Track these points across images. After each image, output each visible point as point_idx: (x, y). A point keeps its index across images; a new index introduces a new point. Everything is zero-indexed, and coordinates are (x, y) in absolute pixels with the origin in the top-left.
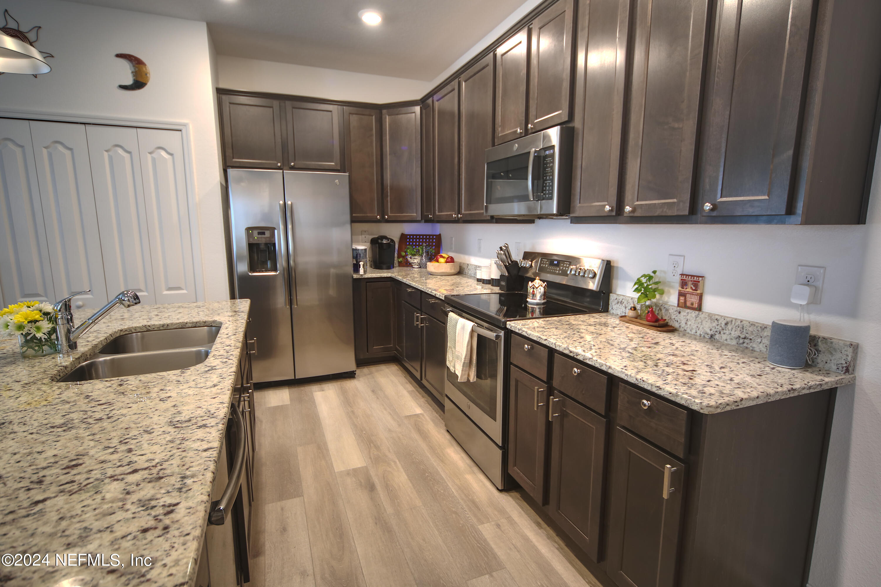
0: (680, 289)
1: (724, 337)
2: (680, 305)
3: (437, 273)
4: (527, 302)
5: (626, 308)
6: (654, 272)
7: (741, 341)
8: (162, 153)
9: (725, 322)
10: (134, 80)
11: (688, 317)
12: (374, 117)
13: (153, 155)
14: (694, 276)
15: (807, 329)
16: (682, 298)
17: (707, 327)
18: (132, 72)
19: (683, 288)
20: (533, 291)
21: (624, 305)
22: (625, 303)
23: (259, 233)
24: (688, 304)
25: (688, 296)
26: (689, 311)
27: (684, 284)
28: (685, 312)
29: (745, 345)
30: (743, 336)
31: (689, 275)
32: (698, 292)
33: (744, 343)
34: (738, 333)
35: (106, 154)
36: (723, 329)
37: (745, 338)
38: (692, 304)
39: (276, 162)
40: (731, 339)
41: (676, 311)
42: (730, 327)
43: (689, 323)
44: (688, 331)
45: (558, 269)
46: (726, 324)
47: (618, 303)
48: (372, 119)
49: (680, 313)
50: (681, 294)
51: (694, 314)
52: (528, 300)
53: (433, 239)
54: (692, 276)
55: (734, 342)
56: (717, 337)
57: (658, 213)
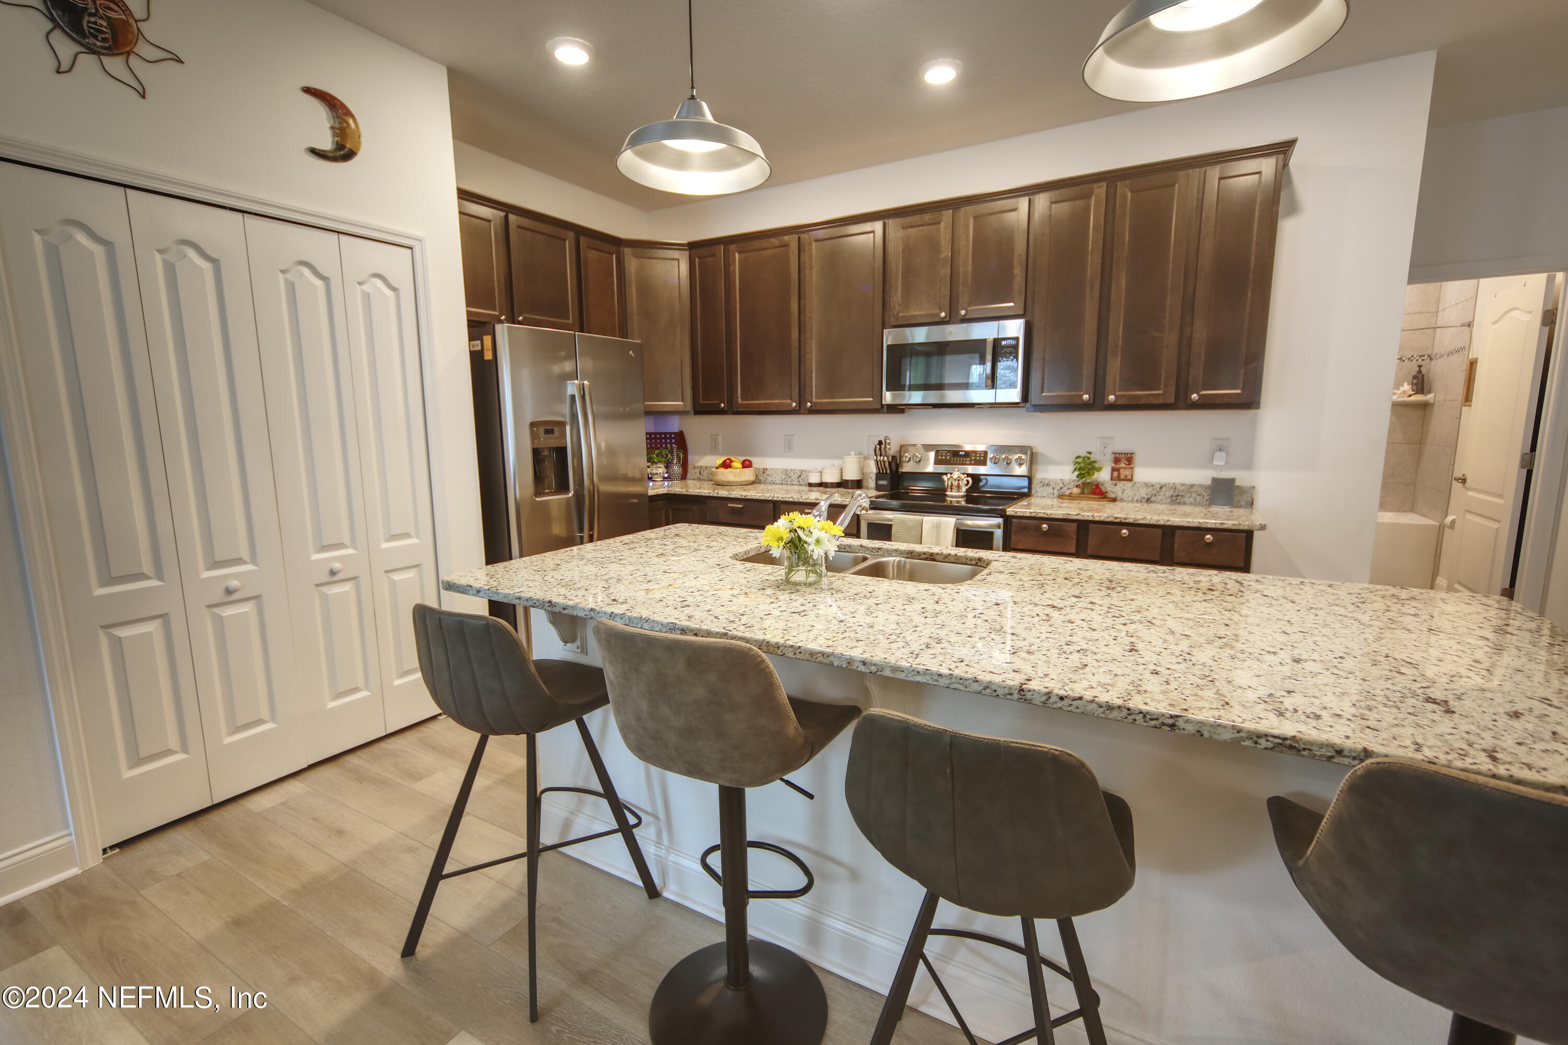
0: (1113, 465)
1: (1159, 498)
2: (1113, 478)
3: (738, 482)
4: (947, 496)
5: (1054, 489)
6: (1090, 453)
7: (1174, 498)
8: (378, 285)
9: (1160, 486)
10: (337, 143)
11: (1125, 488)
12: (614, 256)
13: (364, 287)
14: (1127, 454)
15: (1232, 481)
16: (1115, 474)
17: (1143, 493)
18: (332, 128)
19: (1116, 464)
20: (958, 484)
21: (1051, 486)
22: (1053, 484)
23: (548, 432)
24: (1122, 477)
25: (1121, 471)
26: (1124, 482)
27: (1117, 460)
28: (1121, 484)
29: (1178, 501)
30: (1175, 494)
31: (1122, 454)
32: (1132, 466)
33: (1176, 499)
34: (1171, 493)
35: (281, 276)
36: (1158, 492)
37: (1177, 496)
38: (1126, 476)
39: (497, 313)
40: (1166, 498)
41: (1112, 484)
42: (1164, 489)
43: (1125, 492)
44: (1125, 498)
45: (968, 459)
46: (1161, 488)
47: (1043, 486)
48: (612, 259)
49: (1116, 485)
50: (1113, 470)
51: (1129, 484)
52: (948, 493)
53: (671, 438)
54: (1125, 454)
55: (1169, 500)
56: (1153, 499)
57: (1143, 402)
